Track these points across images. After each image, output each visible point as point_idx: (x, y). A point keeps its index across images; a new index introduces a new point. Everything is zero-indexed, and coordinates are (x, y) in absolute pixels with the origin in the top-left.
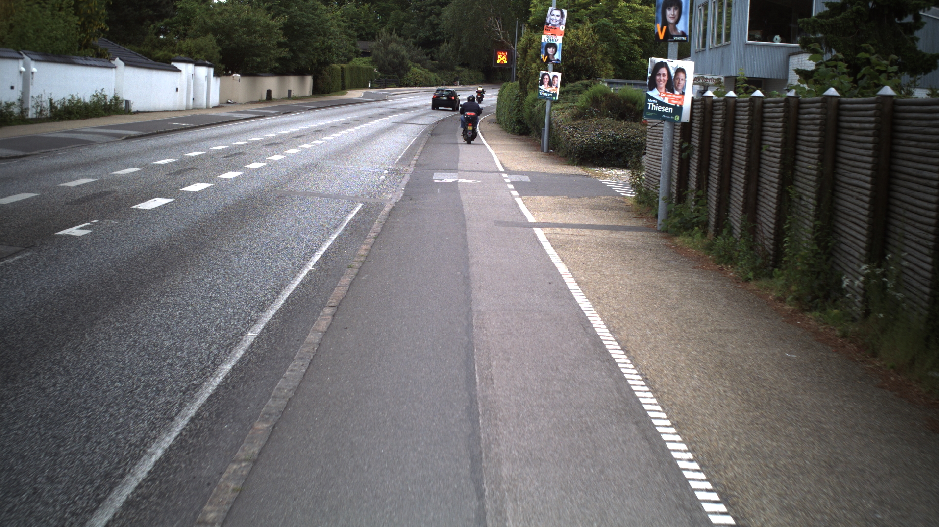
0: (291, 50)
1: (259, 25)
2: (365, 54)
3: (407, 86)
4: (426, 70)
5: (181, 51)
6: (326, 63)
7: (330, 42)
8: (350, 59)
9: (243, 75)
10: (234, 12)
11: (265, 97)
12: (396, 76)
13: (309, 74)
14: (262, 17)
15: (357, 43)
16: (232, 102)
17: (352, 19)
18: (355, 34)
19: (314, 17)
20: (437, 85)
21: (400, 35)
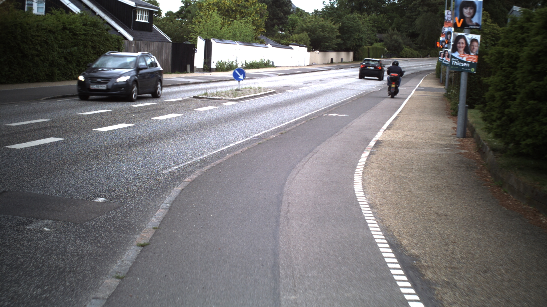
0: (343, 40)
1: (328, 28)
2: (381, 41)
3: (402, 57)
4: (412, 49)
5: (293, 40)
6: (360, 46)
7: (362, 35)
8: (372, 44)
9: (320, 51)
10: (316, 21)
11: (330, 62)
12: (396, 52)
13: (352, 51)
14: (329, 24)
15: (377, 35)
16: (315, 63)
17: (374, 22)
18: (376, 30)
19: (354, 23)
20: (418, 57)
21: (398, 31)
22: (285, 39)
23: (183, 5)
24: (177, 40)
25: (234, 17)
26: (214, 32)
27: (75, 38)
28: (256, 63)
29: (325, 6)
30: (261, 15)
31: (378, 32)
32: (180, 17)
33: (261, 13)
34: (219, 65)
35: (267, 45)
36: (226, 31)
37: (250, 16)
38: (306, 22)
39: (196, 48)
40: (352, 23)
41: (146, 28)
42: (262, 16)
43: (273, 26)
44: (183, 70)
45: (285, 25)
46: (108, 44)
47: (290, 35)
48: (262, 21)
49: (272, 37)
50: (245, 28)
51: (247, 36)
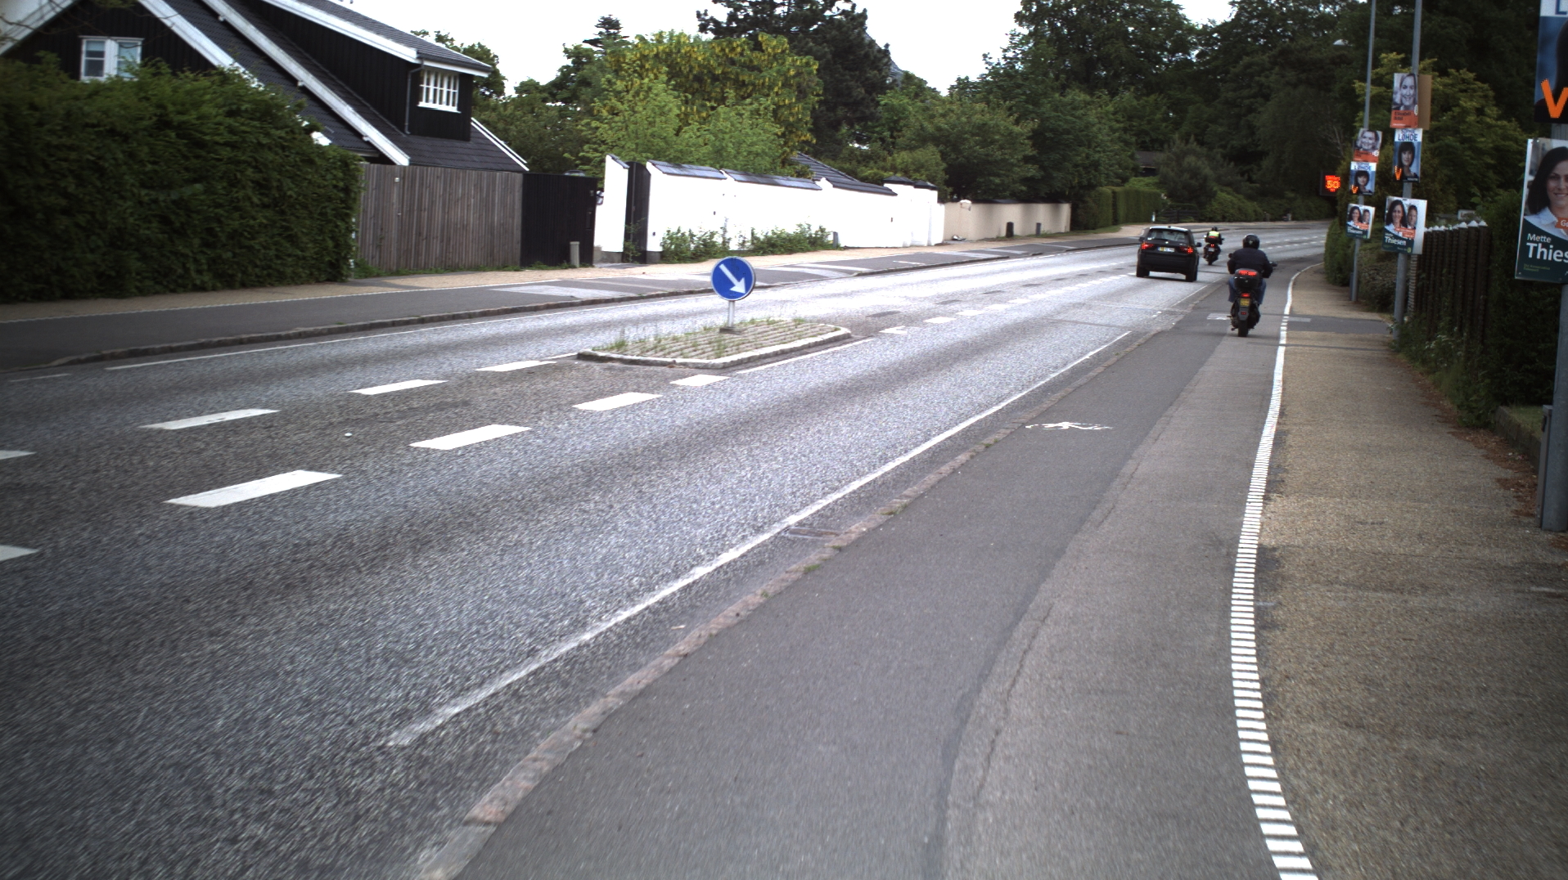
0: (1042, 168)
1: (998, 132)
2: (1149, 172)
4: (1241, 196)
5: (894, 169)
6: (1091, 186)
7: (1097, 156)
8: (1125, 180)
9: (975, 201)
10: (964, 113)
11: (1004, 233)
12: (1194, 205)
13: (1067, 201)
14: (1002, 121)
15: (1137, 156)
16: (961, 237)
17: (1130, 118)
18: (1134, 139)
19: (1074, 119)
20: (1257, 220)
21: (1201, 143)
22: (872, 163)
23: (569, 62)
24: (546, 167)
25: (719, 96)
26: (656, 141)
27: (197, 157)
28: (784, 235)
29: (990, 67)
30: (800, 92)
31: (1141, 147)
32: (558, 97)
33: (799, 86)
34: (671, 244)
35: (817, 183)
36: (693, 140)
37: (768, 95)
38: (932, 117)
39: (602, 190)
40: (1069, 118)
41: (451, 128)
42: (802, 94)
43: (835, 126)
44: (557, 258)
45: (870, 123)
46: (310, 177)
47: (886, 153)
48: (804, 108)
49: (833, 160)
50: (750, 132)
51: (757, 154)
